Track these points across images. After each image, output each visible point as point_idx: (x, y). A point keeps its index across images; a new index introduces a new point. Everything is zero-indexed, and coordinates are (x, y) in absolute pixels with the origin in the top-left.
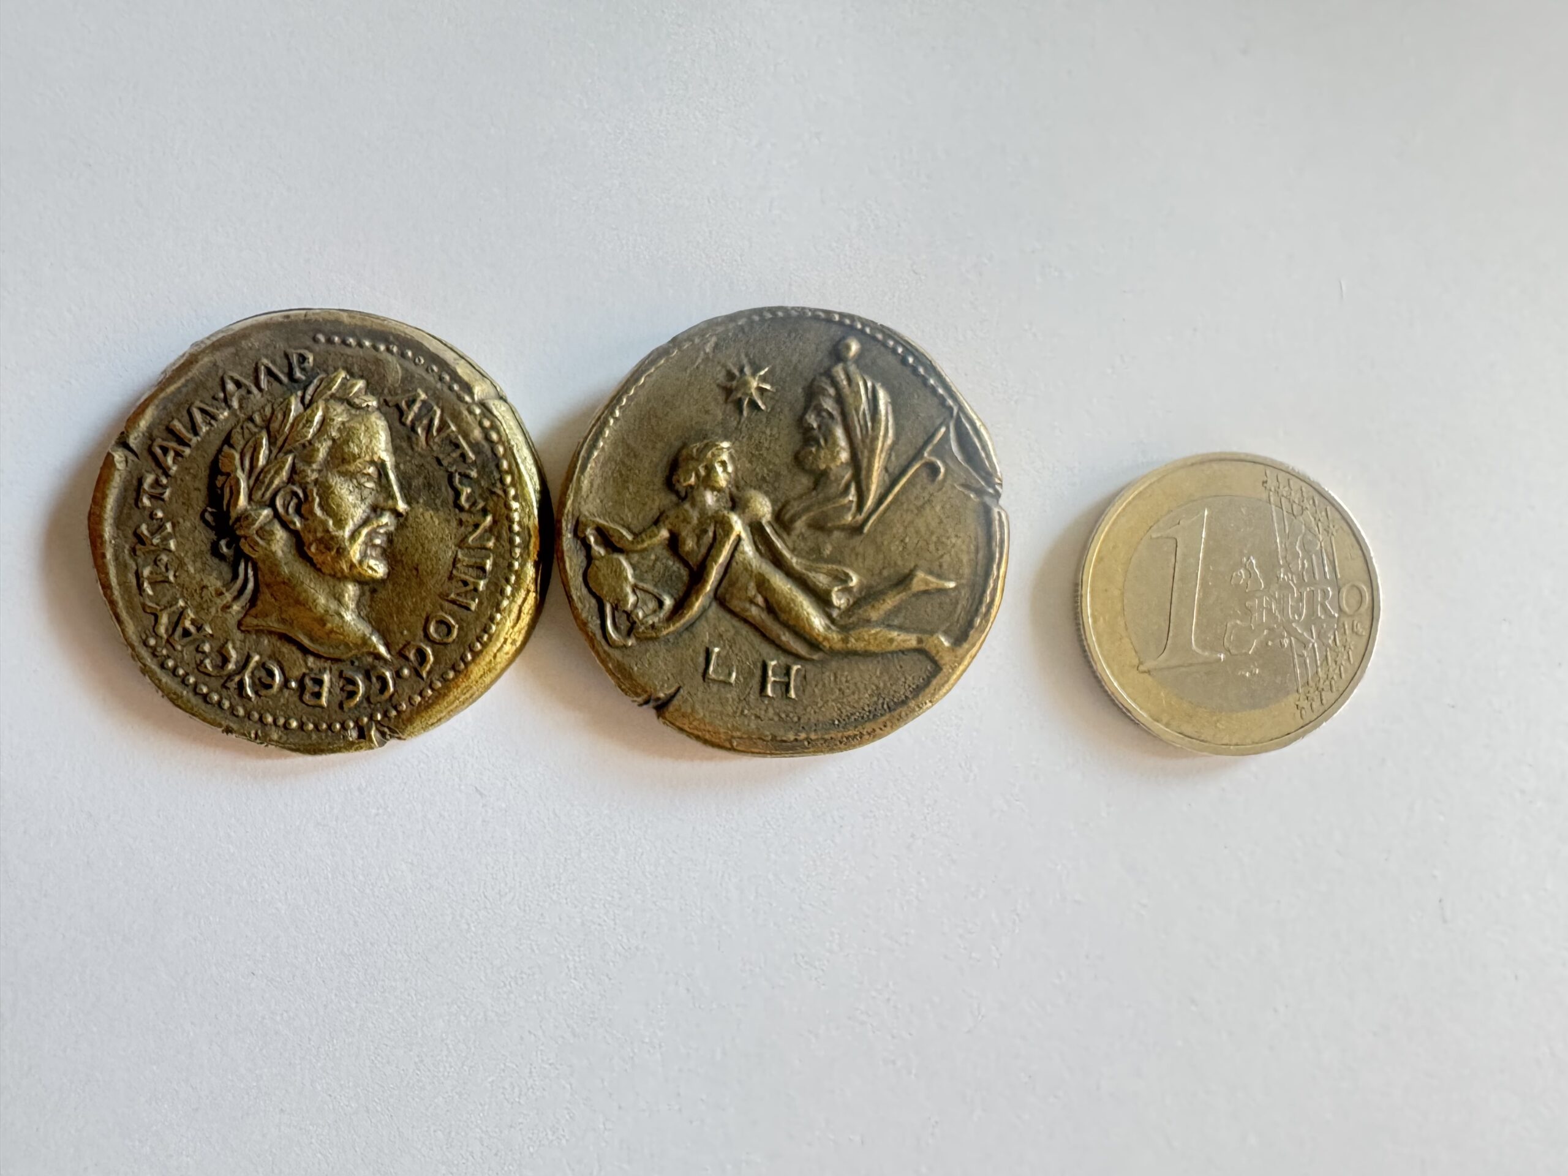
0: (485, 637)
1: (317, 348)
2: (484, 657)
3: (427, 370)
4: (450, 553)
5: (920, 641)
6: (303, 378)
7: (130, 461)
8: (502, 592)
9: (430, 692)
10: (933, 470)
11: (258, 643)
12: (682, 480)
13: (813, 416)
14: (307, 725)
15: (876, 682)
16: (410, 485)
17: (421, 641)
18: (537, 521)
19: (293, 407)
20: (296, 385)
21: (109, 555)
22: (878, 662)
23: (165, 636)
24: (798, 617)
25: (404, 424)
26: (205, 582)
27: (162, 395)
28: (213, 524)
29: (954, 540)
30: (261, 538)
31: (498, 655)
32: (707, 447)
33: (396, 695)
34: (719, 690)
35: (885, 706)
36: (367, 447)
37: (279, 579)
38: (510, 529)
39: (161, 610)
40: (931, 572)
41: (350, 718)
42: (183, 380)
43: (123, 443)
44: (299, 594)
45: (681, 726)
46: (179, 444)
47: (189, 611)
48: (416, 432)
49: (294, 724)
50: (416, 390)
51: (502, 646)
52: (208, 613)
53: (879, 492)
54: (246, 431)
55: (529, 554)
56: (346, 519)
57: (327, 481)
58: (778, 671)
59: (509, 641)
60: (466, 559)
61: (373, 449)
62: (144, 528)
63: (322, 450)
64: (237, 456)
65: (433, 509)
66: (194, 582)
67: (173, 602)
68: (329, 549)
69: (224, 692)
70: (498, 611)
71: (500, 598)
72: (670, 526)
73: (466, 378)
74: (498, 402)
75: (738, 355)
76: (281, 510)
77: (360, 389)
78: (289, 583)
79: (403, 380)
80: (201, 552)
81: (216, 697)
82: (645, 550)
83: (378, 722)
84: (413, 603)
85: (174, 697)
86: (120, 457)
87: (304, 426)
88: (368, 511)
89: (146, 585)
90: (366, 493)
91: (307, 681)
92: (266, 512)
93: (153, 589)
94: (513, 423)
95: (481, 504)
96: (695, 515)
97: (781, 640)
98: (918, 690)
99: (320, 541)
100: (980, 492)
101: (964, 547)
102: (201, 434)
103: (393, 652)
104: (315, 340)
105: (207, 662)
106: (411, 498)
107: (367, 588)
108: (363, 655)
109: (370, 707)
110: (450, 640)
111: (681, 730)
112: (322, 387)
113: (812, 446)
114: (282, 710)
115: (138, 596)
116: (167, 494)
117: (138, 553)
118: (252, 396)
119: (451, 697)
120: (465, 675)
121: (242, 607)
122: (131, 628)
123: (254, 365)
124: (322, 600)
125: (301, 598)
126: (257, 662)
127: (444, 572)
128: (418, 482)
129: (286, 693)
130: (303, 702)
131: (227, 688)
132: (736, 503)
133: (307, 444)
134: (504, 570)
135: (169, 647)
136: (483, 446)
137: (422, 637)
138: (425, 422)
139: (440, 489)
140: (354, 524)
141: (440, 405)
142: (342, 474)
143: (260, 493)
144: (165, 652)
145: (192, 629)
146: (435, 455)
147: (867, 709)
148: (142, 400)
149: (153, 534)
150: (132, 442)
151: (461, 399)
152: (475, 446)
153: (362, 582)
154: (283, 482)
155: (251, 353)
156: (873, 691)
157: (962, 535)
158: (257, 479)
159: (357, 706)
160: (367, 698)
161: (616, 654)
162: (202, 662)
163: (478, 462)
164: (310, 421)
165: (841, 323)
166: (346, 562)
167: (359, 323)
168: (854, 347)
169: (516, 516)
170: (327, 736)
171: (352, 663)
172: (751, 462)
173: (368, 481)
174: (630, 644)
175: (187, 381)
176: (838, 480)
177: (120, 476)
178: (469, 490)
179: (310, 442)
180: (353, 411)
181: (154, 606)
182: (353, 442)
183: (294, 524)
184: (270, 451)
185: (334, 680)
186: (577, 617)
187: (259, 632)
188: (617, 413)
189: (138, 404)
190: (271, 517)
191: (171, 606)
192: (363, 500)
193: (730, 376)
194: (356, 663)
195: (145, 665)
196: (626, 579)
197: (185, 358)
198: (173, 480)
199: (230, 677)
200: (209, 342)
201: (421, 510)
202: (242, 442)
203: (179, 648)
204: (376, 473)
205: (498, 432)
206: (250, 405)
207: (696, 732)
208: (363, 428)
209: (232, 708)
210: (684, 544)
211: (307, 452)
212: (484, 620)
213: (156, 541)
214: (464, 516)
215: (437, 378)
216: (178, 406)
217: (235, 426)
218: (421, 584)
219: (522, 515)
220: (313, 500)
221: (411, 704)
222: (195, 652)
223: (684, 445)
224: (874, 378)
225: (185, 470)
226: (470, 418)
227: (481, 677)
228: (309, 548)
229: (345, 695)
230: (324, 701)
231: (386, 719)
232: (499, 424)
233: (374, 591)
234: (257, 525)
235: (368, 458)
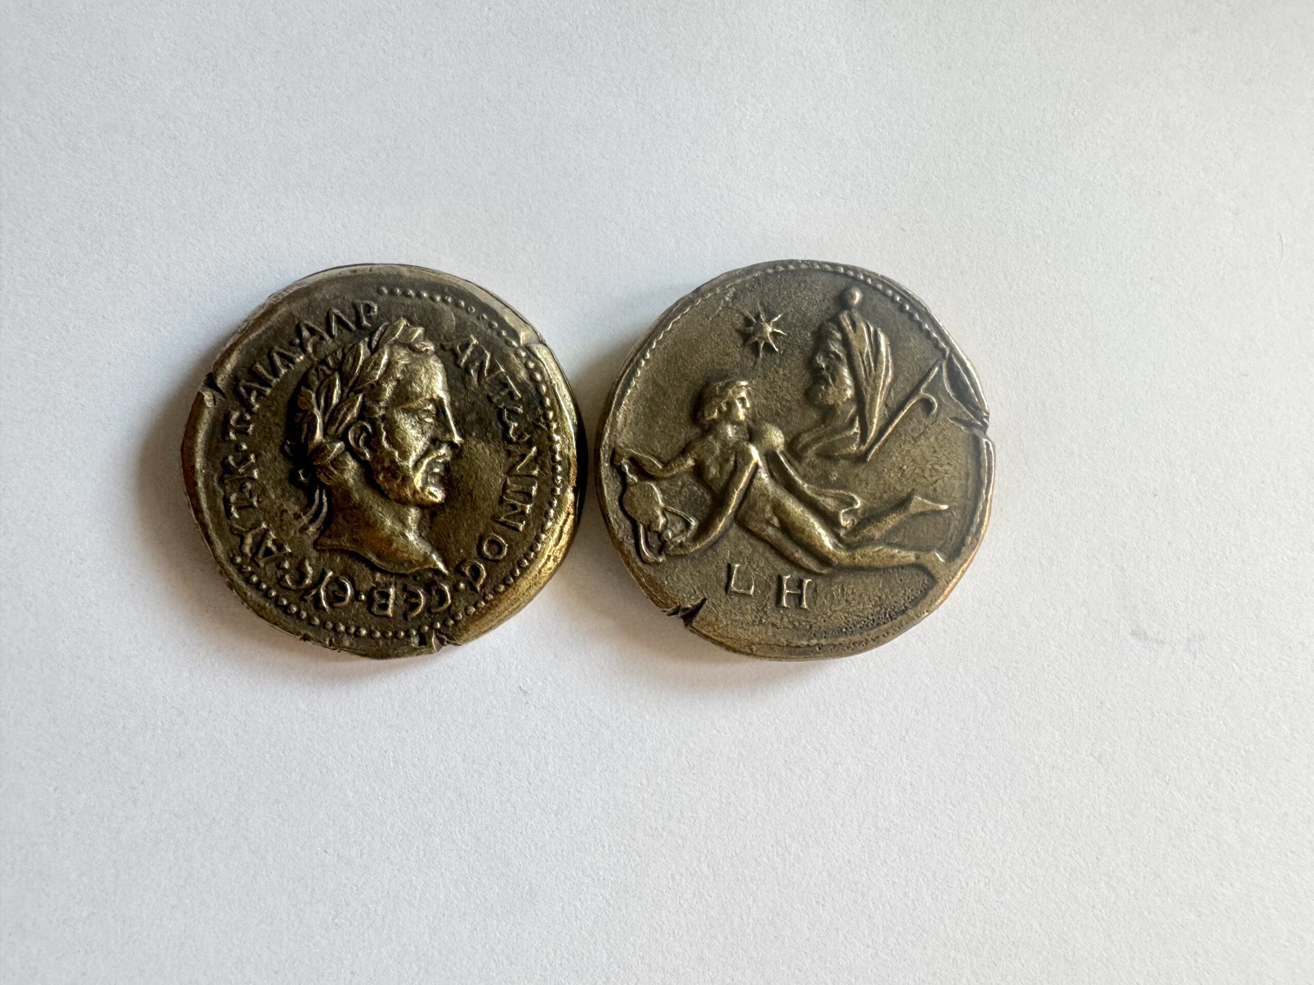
0: (533, 554)
1: (381, 299)
2: (531, 572)
3: (478, 318)
4: (500, 480)
5: (917, 557)
6: (370, 325)
7: (217, 400)
8: (547, 513)
9: (483, 603)
10: (927, 405)
11: (332, 560)
12: (706, 415)
13: (822, 358)
14: (376, 633)
15: (879, 594)
16: (464, 420)
17: (475, 558)
18: (575, 453)
19: (362, 352)
20: (363, 333)
21: (200, 484)
22: (880, 576)
23: (250, 555)
24: (810, 536)
25: (458, 366)
26: (285, 507)
27: (246, 341)
28: (291, 455)
29: (947, 467)
30: (336, 468)
31: (543, 570)
32: (728, 385)
33: (453, 608)
34: (739, 601)
35: (887, 616)
36: (427, 387)
37: (351, 505)
38: (553, 458)
39: (247, 532)
40: (927, 497)
41: (413, 627)
42: (263, 328)
43: (211, 382)
44: (370, 518)
45: (706, 633)
46: (261, 385)
47: (271, 533)
48: (469, 374)
49: (364, 632)
50: (469, 336)
51: (546, 563)
52: (288, 535)
53: (880, 425)
54: (321, 373)
55: (569, 481)
56: (410, 451)
57: (394, 418)
58: (792, 585)
59: (552, 558)
60: (515, 486)
61: (432, 389)
62: (230, 458)
63: (388, 390)
64: (314, 396)
65: (484, 441)
66: (275, 506)
67: (257, 524)
68: (395, 477)
69: (302, 605)
70: (543, 531)
71: (544, 520)
72: (695, 456)
73: (512, 325)
74: (540, 346)
75: (754, 304)
76: (352, 442)
77: (419, 336)
78: (358, 507)
79: (457, 326)
80: (280, 481)
81: (295, 609)
82: (673, 476)
83: (438, 631)
84: (468, 525)
85: (259, 608)
86: (209, 396)
87: (373, 368)
88: (428, 443)
89: (233, 509)
90: (426, 427)
91: (376, 595)
92: (339, 445)
93: (239, 514)
94: (553, 365)
95: (527, 436)
96: (717, 447)
97: (795, 557)
98: (916, 602)
99: (387, 470)
100: (969, 425)
101: (956, 474)
102: (281, 376)
103: (451, 569)
104: (380, 292)
105: (287, 577)
106: (465, 431)
107: (426, 512)
108: (425, 570)
109: (430, 617)
110: (502, 557)
111: (706, 637)
112: (386, 334)
113: (821, 384)
114: (353, 620)
115: (226, 519)
116: (251, 427)
117: (226, 481)
118: (324, 342)
119: (502, 608)
120: (514, 589)
121: (318, 529)
122: (220, 548)
123: (325, 314)
124: (388, 523)
125: (371, 521)
126: (331, 577)
127: (495, 497)
128: (471, 417)
129: (357, 604)
130: (372, 613)
131: (305, 601)
132: (753, 434)
133: (375, 384)
134: (548, 496)
135: (254, 564)
136: (529, 385)
137: (476, 555)
138: (477, 364)
139: (490, 424)
140: (417, 455)
141: (491, 348)
142: (407, 411)
143: (334, 428)
144: (250, 569)
145: (274, 549)
146: (486, 393)
147: (870, 618)
148: (228, 345)
149: (239, 464)
150: (220, 382)
151: (507, 343)
152: (521, 386)
153: (423, 506)
154: (354, 419)
155: (323, 305)
156: (876, 601)
157: (953, 463)
158: (331, 417)
159: (419, 616)
160: (428, 608)
161: (648, 570)
162: (283, 577)
163: (524, 400)
164: (377, 364)
165: (845, 275)
166: (410, 488)
167: (417, 276)
168: (858, 296)
169: (558, 447)
170: (392, 643)
171: (415, 578)
172: (766, 398)
173: (427, 417)
174: (661, 560)
175: (267, 328)
176: (844, 413)
177: (209, 413)
178: (516, 425)
179: (378, 382)
180: (414, 355)
181: (240, 528)
182: (415, 383)
183: (364, 455)
184: (343, 391)
185: (398, 593)
186: (613, 536)
187: (333, 551)
188: (648, 356)
189: (224, 349)
190: (343, 449)
191: (255, 528)
192: (423, 434)
193: (748, 322)
194: (418, 578)
195: (232, 581)
196: (657, 503)
197: (265, 308)
198: (256, 417)
199: (307, 590)
200: (286, 294)
201: (474, 442)
202: (317, 383)
203: (262, 565)
204: (435, 410)
205: (542, 373)
206: (322, 349)
207: (719, 639)
208: (424, 370)
209: (310, 619)
210: (709, 471)
211: (375, 392)
212: (531, 539)
213: (241, 470)
214: (512, 448)
215: (487, 326)
216: (261, 349)
217: (311, 368)
218: (475, 508)
219: (563, 446)
220: (381, 434)
221: (467, 614)
222: (275, 569)
223: (707, 384)
224: (876, 325)
225: (264, 407)
226: (517, 361)
227: (527, 590)
228: (378, 477)
229: (408, 607)
230: (390, 612)
231: (445, 628)
232: (542, 365)
233: (433, 515)
234: (332, 455)
235: (428, 396)
